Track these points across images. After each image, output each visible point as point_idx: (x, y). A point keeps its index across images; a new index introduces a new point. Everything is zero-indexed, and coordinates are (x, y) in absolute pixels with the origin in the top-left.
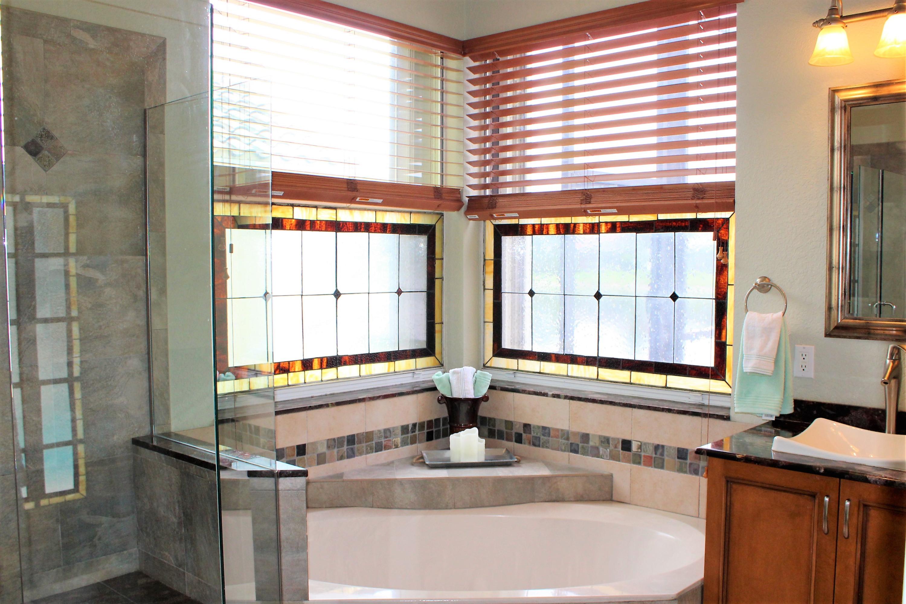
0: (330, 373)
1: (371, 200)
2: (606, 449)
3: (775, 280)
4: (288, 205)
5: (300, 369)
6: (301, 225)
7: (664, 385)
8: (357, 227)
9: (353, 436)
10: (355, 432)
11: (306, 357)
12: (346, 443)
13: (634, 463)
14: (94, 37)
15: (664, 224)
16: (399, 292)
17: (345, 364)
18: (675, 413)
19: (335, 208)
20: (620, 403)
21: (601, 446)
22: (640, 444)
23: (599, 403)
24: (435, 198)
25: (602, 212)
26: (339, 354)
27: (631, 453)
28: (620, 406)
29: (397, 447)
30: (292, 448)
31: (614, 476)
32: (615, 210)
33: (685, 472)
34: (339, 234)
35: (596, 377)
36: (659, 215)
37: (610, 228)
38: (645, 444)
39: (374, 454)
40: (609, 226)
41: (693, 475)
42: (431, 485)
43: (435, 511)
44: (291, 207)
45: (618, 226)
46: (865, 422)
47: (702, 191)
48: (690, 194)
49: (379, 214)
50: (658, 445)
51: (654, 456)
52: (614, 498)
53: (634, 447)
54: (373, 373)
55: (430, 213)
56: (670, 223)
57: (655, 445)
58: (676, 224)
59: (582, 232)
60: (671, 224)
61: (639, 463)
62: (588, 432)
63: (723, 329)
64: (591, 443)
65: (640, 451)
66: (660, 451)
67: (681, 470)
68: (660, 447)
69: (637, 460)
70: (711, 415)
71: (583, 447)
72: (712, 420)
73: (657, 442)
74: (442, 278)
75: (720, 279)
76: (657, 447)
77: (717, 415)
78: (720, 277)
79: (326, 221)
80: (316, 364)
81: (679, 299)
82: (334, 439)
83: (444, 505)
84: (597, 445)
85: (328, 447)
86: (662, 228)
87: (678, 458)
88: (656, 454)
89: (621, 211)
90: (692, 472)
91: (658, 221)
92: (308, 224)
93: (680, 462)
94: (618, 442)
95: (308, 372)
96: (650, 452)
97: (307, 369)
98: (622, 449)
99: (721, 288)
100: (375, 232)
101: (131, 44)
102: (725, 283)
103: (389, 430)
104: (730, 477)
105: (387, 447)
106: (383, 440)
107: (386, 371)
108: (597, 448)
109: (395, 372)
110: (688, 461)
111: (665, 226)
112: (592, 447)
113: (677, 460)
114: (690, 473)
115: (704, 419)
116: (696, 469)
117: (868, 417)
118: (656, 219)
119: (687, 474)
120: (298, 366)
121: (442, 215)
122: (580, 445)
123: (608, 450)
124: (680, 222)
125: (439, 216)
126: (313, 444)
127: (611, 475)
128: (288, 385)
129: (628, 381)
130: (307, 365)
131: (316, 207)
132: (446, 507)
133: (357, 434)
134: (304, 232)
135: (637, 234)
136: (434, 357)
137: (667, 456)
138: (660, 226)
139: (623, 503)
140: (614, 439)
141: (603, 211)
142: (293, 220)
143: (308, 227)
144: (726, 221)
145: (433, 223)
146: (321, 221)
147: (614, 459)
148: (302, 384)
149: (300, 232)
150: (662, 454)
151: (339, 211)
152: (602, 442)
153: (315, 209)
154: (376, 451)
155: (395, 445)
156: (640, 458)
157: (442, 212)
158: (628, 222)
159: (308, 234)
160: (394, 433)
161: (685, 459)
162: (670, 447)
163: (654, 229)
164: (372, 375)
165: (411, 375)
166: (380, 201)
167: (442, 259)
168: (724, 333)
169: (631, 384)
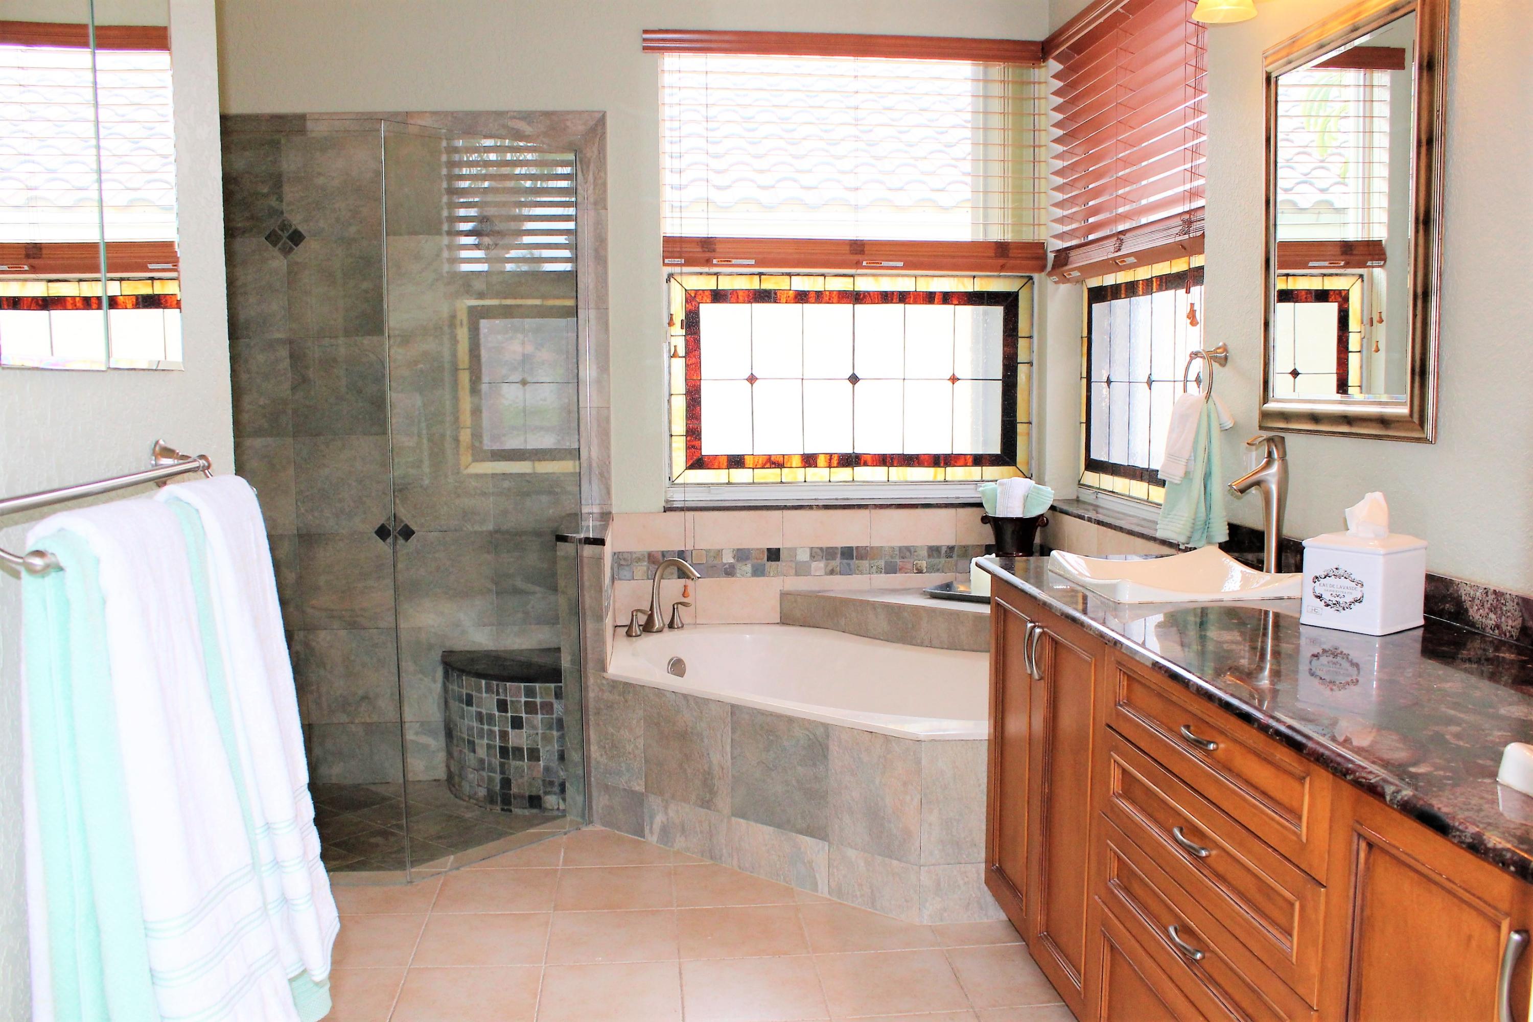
0: (844, 473)
1: (884, 264)
3: (1230, 347)
4: (783, 274)
5: (800, 465)
6: (802, 297)
8: (886, 297)
9: (851, 549)
10: (853, 544)
11: (809, 451)
12: (839, 555)
14: (530, 123)
16: (954, 379)
17: (865, 464)
19: (852, 276)
24: (996, 257)
25: (1128, 263)
26: (856, 451)
29: (920, 571)
30: (760, 550)
34: (857, 306)
39: (883, 575)
42: (906, 614)
43: (909, 647)
44: (788, 277)
47: (1189, 223)
49: (920, 280)
54: (909, 479)
55: (1009, 277)
59: (1141, 293)
74: (1030, 363)
79: (839, 292)
80: (821, 461)
82: (821, 549)
83: (919, 641)
85: (813, 557)
89: (1139, 260)
92: (812, 295)
95: (810, 471)
97: (810, 466)
100: (915, 302)
101: (569, 123)
103: (908, 549)
105: (901, 570)
106: (898, 560)
107: (931, 479)
109: (945, 481)
120: (796, 461)
121: (1031, 278)
125: (1025, 280)
126: (789, 549)
128: (782, 483)
130: (809, 460)
131: (823, 275)
132: (921, 645)
133: (857, 548)
134: (805, 305)
136: (1014, 467)
142: (791, 292)
143: (812, 300)
145: (1015, 289)
146: (831, 292)
148: (801, 482)
149: (801, 305)
151: (858, 279)
153: (823, 277)
154: (886, 573)
155: (917, 569)
157: (1032, 275)
159: (811, 309)
160: (916, 554)
164: (907, 482)
165: (973, 487)
166: (901, 264)
167: (1031, 337)
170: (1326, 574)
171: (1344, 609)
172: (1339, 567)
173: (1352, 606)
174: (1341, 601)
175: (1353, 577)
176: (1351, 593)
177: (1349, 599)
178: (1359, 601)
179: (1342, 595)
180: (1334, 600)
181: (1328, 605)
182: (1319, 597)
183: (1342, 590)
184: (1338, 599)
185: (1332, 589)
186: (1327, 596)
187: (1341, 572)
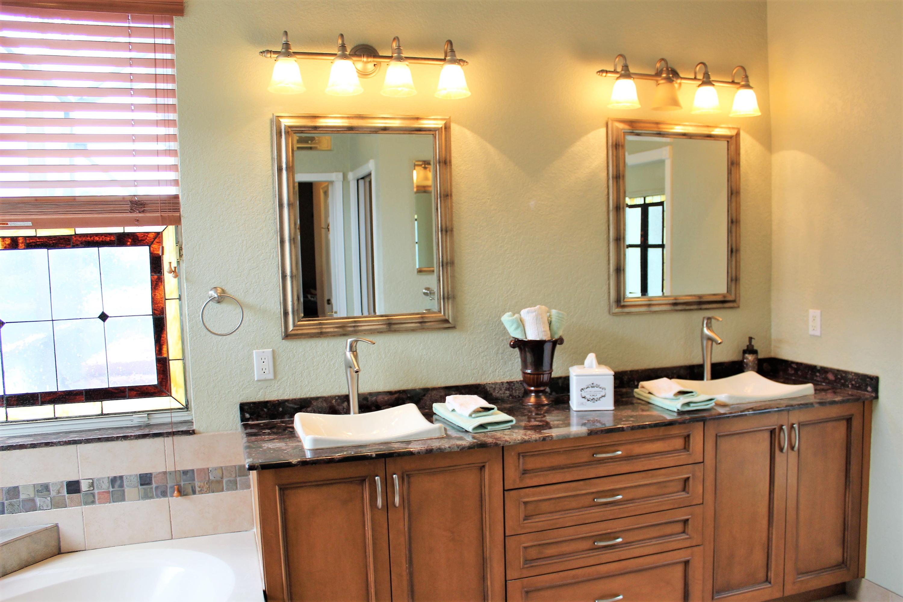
2: (46, 498)
3: (230, 291)
7: (100, 412)
13: (86, 503)
15: (84, 239)
18: (133, 439)
20: (59, 442)
21: (39, 496)
22: (91, 481)
23: (29, 448)
27: (81, 494)
28: (61, 445)
31: (60, 526)
32: (30, 223)
33: (152, 497)
35: (6, 420)
36: (76, 229)
37: (9, 245)
38: (99, 480)
40: (8, 242)
41: (161, 498)
45: (20, 241)
46: (325, 409)
47: (141, 204)
48: (128, 207)
50: (115, 477)
51: (111, 489)
52: (62, 551)
53: (84, 487)
56: (91, 237)
57: (110, 478)
58: (99, 239)
60: (92, 239)
61: (93, 502)
62: (16, 485)
63: (163, 345)
64: (22, 497)
65: (92, 488)
66: (118, 482)
67: (146, 496)
68: (118, 479)
69: (90, 499)
70: (175, 433)
71: (11, 504)
72: (177, 438)
73: (113, 475)
75: (155, 295)
76: (114, 481)
77: (182, 431)
78: (155, 292)
81: (109, 319)
84: (32, 496)
86: (81, 243)
87: (141, 485)
88: (113, 487)
89: (36, 225)
90: (160, 495)
91: (76, 235)
93: (144, 489)
94: (62, 486)
96: (106, 486)
98: (68, 492)
99: (156, 304)
102: (162, 298)
104: (283, 485)
108: (33, 500)
110: (154, 485)
111: (85, 241)
112: (24, 501)
113: (140, 487)
114: (158, 497)
115: (166, 439)
116: (164, 492)
117: (327, 404)
118: (74, 233)
119: (154, 498)
122: (6, 503)
123: (49, 498)
124: (103, 237)
127: (57, 526)
129: (52, 416)
135: (49, 250)
137: (127, 486)
138: (79, 241)
139: (77, 551)
140: (54, 484)
141: (10, 224)
144: (158, 235)
147: (58, 507)
150: (121, 486)
152: (38, 491)
156: (94, 496)
158: (36, 236)
161: (150, 483)
162: (130, 476)
163: (72, 244)
168: (165, 349)
169: (56, 418)
170: (587, 387)
171: (597, 401)
172: (594, 383)
173: (601, 399)
174: (595, 397)
175: (600, 386)
176: (600, 394)
177: (599, 396)
178: (604, 396)
179: (595, 395)
180: (592, 398)
181: (588, 400)
182: (584, 397)
183: (595, 393)
184: (593, 397)
185: (590, 393)
186: (588, 397)
187: (594, 385)
